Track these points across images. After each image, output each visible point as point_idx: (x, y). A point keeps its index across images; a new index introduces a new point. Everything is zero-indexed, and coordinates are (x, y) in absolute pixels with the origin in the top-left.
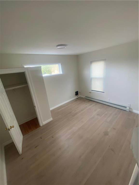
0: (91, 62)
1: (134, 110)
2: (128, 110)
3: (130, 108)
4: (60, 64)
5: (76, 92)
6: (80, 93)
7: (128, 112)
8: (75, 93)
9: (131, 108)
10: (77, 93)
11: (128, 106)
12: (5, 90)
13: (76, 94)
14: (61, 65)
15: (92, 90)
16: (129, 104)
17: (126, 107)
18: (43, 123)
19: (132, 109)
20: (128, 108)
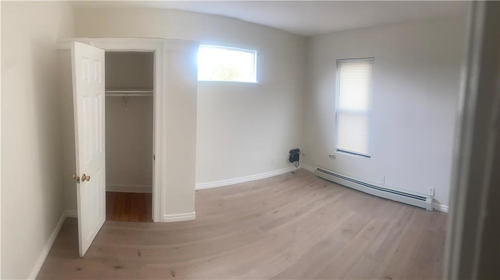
0: (338, 63)
1: (443, 206)
2: (429, 208)
3: (434, 201)
4: (256, 51)
5: (291, 152)
6: (303, 154)
7: (429, 211)
8: (287, 155)
9: (437, 200)
10: (294, 156)
11: (429, 194)
12: (106, 93)
13: (291, 156)
14: (258, 55)
15: (338, 150)
16: (431, 190)
17: (424, 199)
18: (165, 215)
19: (440, 204)
20: (429, 201)
